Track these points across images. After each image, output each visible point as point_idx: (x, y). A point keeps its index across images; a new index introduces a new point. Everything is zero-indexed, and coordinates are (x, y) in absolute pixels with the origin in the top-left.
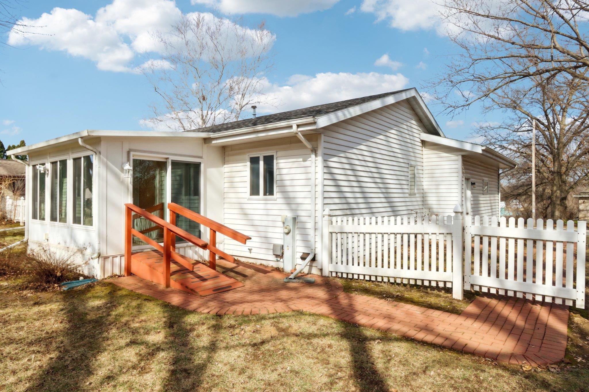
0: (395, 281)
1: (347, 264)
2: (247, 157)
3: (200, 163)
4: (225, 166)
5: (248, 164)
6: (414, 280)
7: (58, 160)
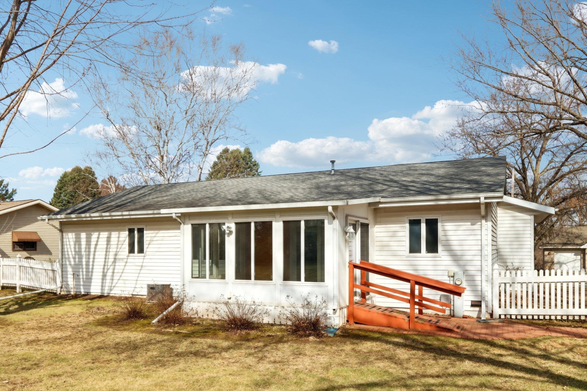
0: (562, 318)
1: (505, 307)
2: (407, 219)
3: (368, 224)
4: (376, 226)
5: (407, 225)
6: (578, 316)
7: (253, 221)
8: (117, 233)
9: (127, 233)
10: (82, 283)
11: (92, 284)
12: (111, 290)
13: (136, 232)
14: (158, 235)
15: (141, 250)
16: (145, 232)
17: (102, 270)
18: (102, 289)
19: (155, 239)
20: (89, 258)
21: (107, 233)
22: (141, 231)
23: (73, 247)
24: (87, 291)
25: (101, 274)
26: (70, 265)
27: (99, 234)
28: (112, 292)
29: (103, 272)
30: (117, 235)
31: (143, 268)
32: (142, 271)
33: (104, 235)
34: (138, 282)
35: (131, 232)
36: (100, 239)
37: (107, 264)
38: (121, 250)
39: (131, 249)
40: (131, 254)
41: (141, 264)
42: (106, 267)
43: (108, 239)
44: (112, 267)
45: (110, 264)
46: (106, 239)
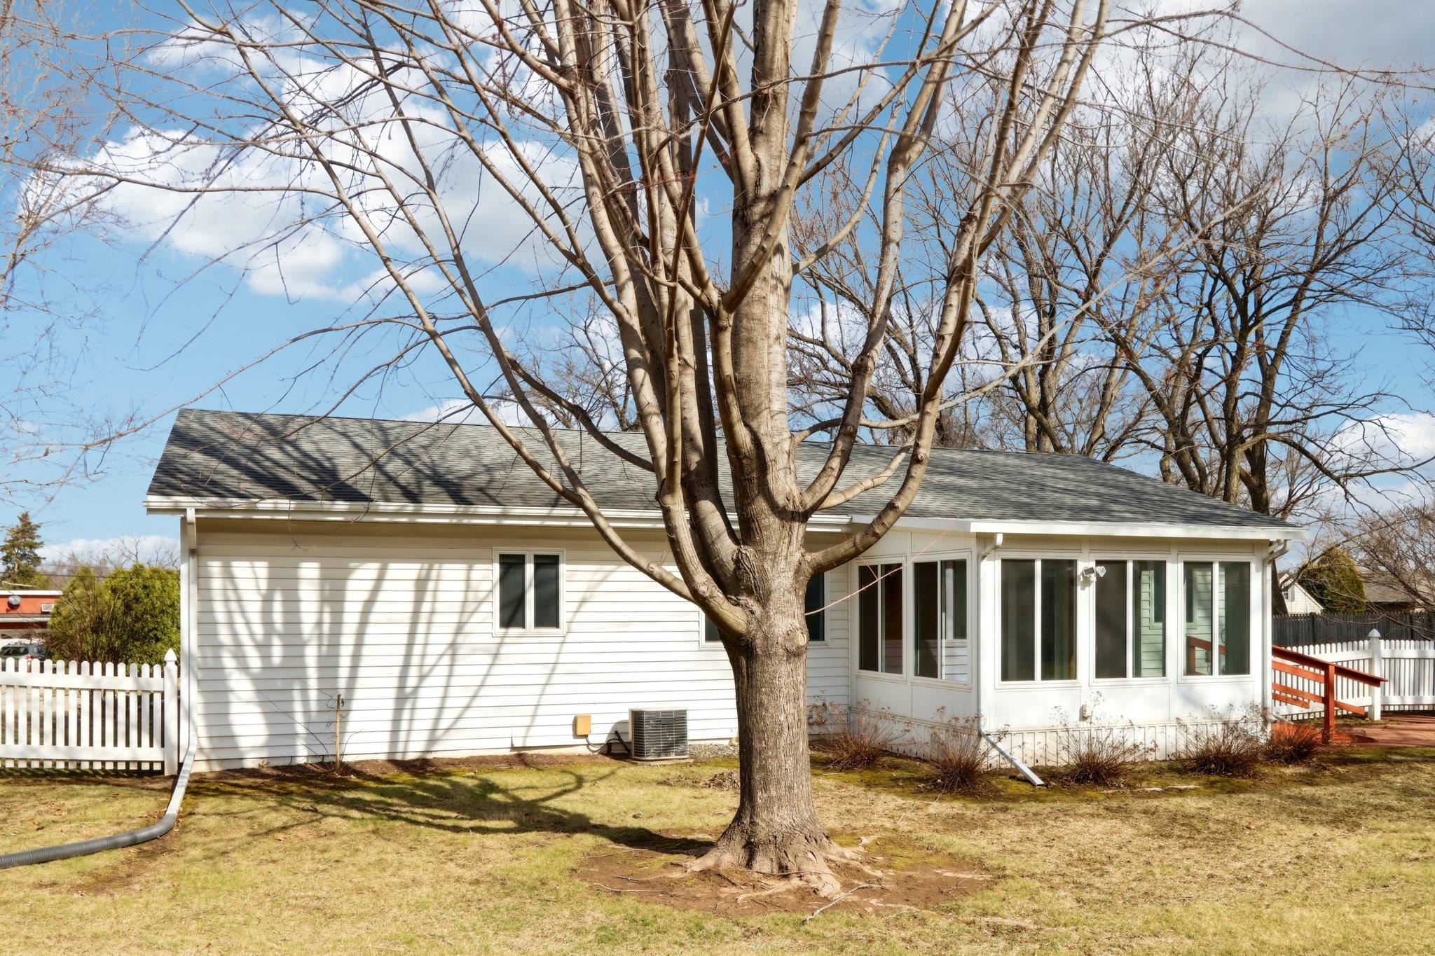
7: (1130, 559)
8: (464, 566)
9: (495, 569)
10: (300, 729)
11: (350, 727)
12: (434, 742)
13: (530, 569)
14: (613, 576)
15: (548, 615)
16: (564, 568)
17: (394, 682)
18: (394, 742)
19: (604, 586)
20: (335, 645)
21: (418, 566)
22: (548, 564)
23: (254, 608)
24: (321, 751)
25: (393, 693)
26: (244, 668)
27: (383, 570)
28: (441, 747)
29: (401, 687)
30: (463, 575)
31: (560, 668)
32: (554, 679)
33: (403, 573)
34: (541, 710)
35: (511, 565)
36: (386, 585)
37: (415, 660)
38: (476, 618)
39: (511, 615)
40: (514, 631)
41: (552, 659)
42: (413, 671)
43: (421, 586)
44: (443, 671)
45: (430, 660)
46: (411, 586)
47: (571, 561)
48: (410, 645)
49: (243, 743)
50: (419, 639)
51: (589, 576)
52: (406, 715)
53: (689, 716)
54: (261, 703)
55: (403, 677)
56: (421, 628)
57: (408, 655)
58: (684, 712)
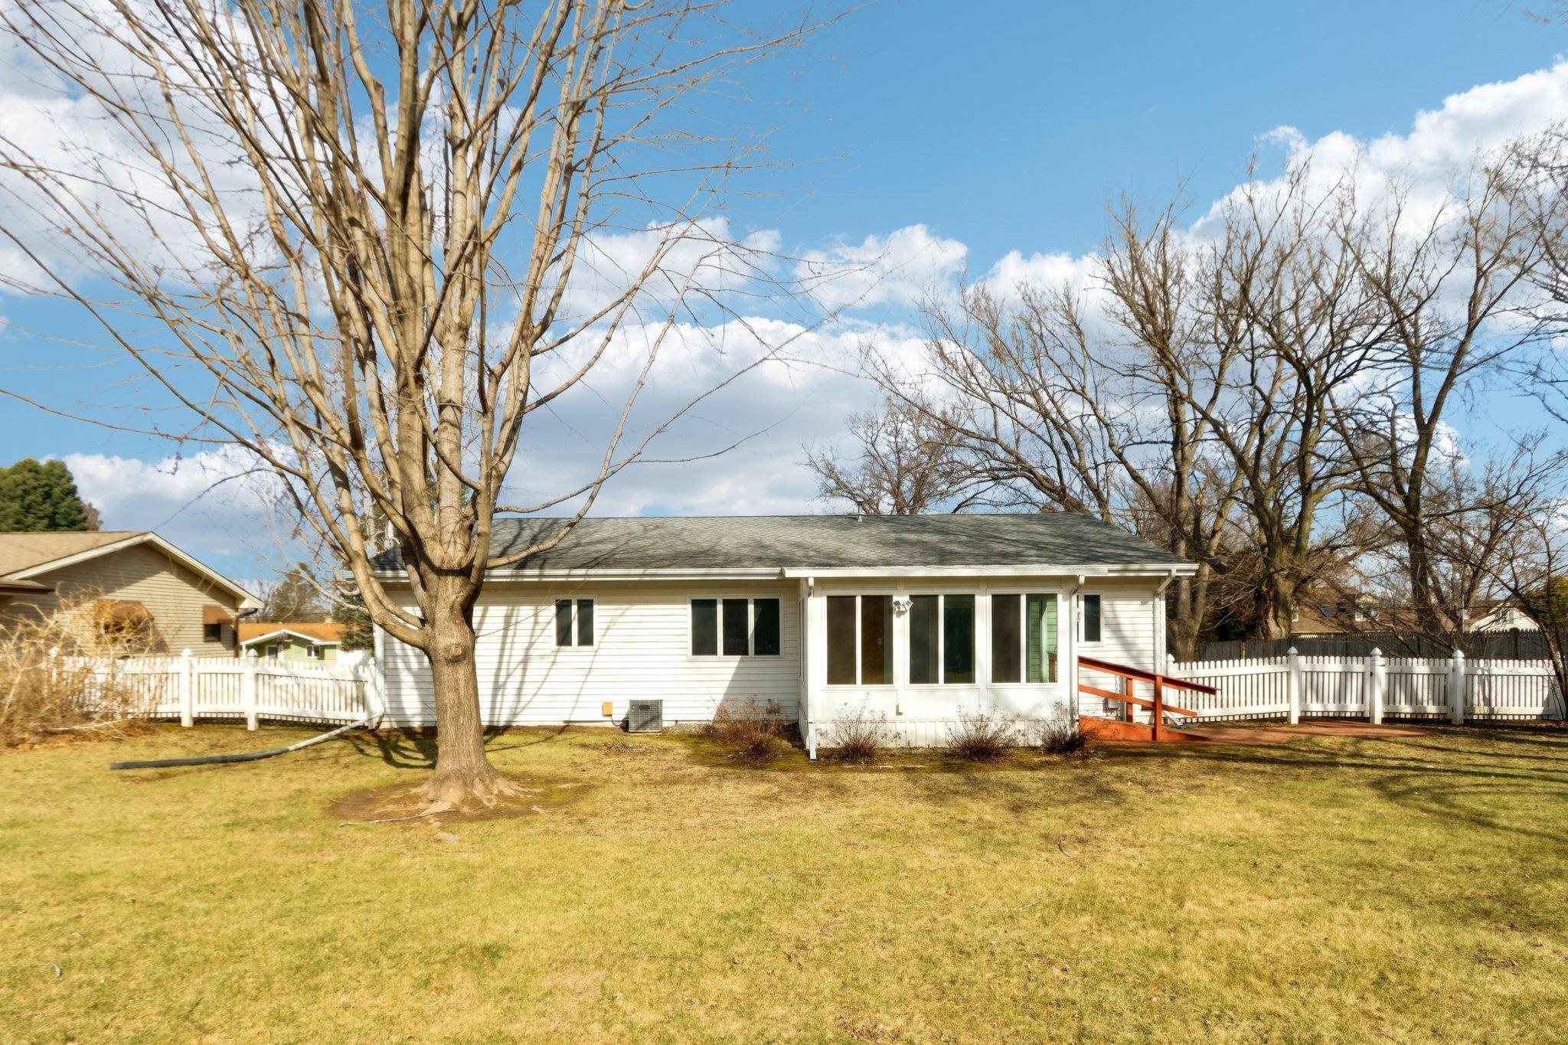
8: (533, 607)
9: (553, 609)
12: (515, 715)
13: (574, 608)
14: (628, 613)
15: (586, 639)
16: (596, 607)
17: (492, 679)
19: (622, 619)
22: (586, 607)
25: (491, 685)
26: (409, 669)
27: (485, 610)
28: (518, 719)
29: (496, 682)
30: (532, 613)
31: (594, 672)
32: (589, 678)
33: (498, 611)
34: (581, 698)
35: (563, 607)
36: (487, 620)
37: (504, 666)
38: (541, 639)
39: (564, 639)
40: (564, 648)
41: (588, 666)
42: (503, 672)
43: (508, 619)
44: (519, 672)
45: (512, 666)
46: (502, 620)
47: (599, 603)
48: (501, 656)
49: (409, 712)
50: (507, 653)
51: (612, 613)
52: (499, 698)
53: (664, 704)
54: (418, 689)
55: (497, 675)
56: (508, 646)
57: (500, 662)
58: (660, 702)
